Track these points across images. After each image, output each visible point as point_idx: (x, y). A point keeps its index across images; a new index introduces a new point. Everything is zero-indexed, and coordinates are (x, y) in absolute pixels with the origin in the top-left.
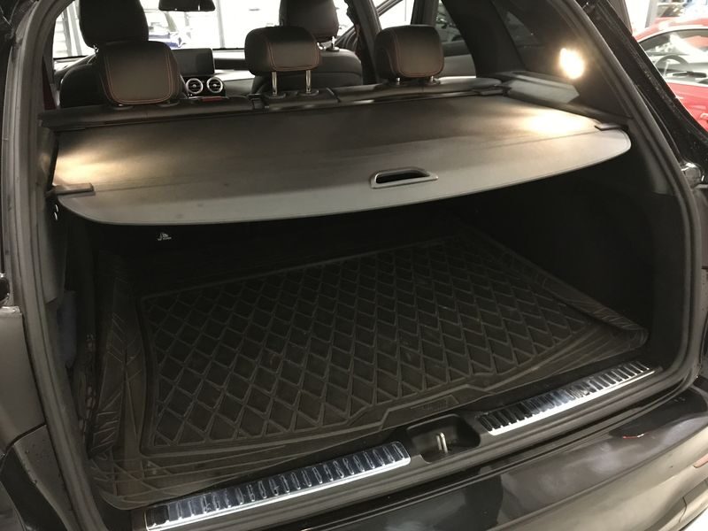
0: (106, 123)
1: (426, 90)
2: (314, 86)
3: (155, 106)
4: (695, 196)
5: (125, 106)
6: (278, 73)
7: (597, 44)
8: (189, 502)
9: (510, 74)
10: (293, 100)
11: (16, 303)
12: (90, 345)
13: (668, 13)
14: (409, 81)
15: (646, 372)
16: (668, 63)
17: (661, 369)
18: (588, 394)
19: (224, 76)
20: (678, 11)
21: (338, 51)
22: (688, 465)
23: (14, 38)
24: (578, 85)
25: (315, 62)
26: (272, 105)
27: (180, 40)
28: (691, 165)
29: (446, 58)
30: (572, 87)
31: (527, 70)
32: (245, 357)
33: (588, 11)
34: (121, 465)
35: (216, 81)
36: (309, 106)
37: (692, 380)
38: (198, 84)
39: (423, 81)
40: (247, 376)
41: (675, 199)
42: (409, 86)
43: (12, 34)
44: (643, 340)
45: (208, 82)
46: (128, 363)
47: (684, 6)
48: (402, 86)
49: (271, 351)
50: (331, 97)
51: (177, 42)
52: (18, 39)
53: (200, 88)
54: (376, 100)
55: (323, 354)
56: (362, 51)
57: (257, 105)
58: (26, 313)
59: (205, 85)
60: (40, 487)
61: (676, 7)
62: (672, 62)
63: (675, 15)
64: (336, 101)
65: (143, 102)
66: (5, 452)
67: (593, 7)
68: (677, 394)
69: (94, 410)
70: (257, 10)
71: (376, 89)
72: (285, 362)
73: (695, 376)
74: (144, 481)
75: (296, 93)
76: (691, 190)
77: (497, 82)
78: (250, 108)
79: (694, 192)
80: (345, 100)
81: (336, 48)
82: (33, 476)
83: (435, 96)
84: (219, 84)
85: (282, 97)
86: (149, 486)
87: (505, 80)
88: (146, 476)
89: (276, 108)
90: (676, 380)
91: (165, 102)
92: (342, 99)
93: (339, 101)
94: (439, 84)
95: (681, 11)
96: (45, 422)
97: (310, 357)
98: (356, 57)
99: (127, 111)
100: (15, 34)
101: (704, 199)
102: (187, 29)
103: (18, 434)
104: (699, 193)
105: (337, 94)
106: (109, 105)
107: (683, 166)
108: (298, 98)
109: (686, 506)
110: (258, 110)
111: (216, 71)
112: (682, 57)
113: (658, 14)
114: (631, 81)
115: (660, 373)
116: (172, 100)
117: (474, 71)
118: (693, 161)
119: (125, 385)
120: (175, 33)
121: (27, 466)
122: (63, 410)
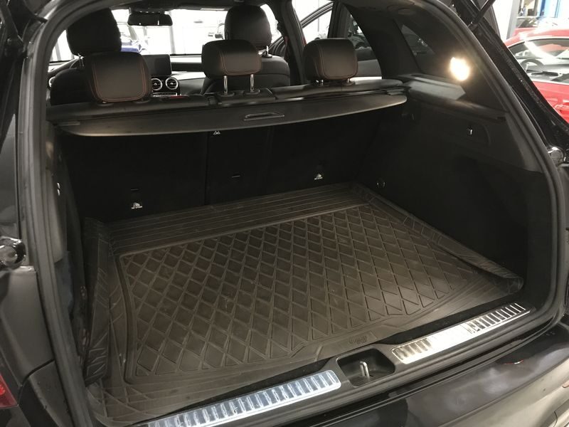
0: (94, 116)
1: (344, 90)
2: (256, 86)
3: (131, 103)
4: (559, 173)
5: (107, 103)
6: (228, 77)
7: (479, 53)
8: (166, 422)
9: (409, 76)
10: (239, 98)
11: (31, 263)
12: (83, 295)
13: (525, 25)
14: (331, 82)
15: (524, 312)
16: (527, 65)
17: (535, 309)
18: (479, 330)
19: (180, 76)
20: (533, 23)
21: (271, 57)
22: (558, 386)
23: (26, 51)
24: (465, 86)
25: (258, 68)
26: (224, 102)
27: (140, 46)
28: (555, 149)
29: (359, 62)
30: (460, 87)
31: (424, 73)
32: (205, 303)
33: (473, 29)
34: (109, 392)
35: (173, 81)
36: (253, 102)
37: (559, 318)
38: (159, 83)
39: (342, 82)
40: (208, 318)
41: (543, 175)
42: (331, 86)
43: (24, 48)
44: (520, 286)
45: (167, 81)
46: (112, 308)
47: (538, 18)
48: (325, 87)
49: (226, 298)
50: (270, 96)
51: (138, 48)
52: (29, 53)
53: (160, 86)
54: (306, 98)
55: (268, 299)
56: (289, 57)
57: (212, 102)
58: (40, 272)
59: (164, 83)
60: (49, 411)
61: (531, 20)
62: (531, 64)
63: (531, 26)
64: (274, 98)
65: (122, 100)
66: (23, 383)
67: (476, 25)
68: (549, 328)
69: (88, 347)
70: (201, 22)
71: (305, 89)
72: (237, 307)
73: (562, 315)
74: (128, 405)
75: (242, 92)
76: (556, 168)
77: (399, 83)
78: (207, 105)
79: (559, 170)
80: (282, 98)
81: (270, 55)
82: (44, 402)
83: (351, 94)
84: (175, 82)
85: (231, 95)
86: (134, 409)
87: (406, 81)
88: (129, 401)
89: (226, 104)
90: (547, 318)
91: (139, 100)
92: (279, 97)
93: (277, 99)
94: (354, 84)
95: (536, 22)
96: (54, 358)
97: (257, 302)
98: (285, 62)
99: (110, 107)
100: (26, 48)
101: (566, 175)
102: (146, 38)
103: (33, 368)
104: (562, 171)
105: (274, 93)
106: (95, 102)
107: (550, 149)
108: (244, 96)
109: (557, 418)
110: (212, 105)
111: (173, 73)
112: (538, 60)
113: (517, 26)
114: (507, 84)
115: (535, 312)
116: (145, 98)
117: (380, 73)
118: (557, 145)
119: (110, 325)
120: (136, 41)
121: (40, 395)
122: (68, 348)
